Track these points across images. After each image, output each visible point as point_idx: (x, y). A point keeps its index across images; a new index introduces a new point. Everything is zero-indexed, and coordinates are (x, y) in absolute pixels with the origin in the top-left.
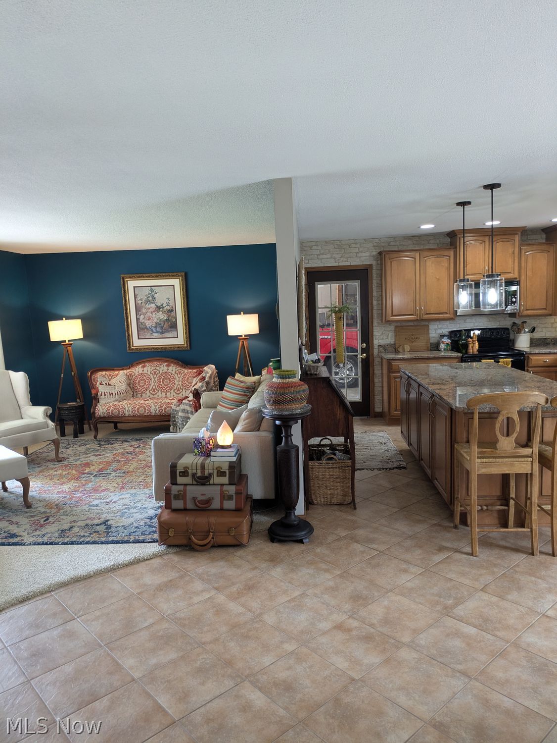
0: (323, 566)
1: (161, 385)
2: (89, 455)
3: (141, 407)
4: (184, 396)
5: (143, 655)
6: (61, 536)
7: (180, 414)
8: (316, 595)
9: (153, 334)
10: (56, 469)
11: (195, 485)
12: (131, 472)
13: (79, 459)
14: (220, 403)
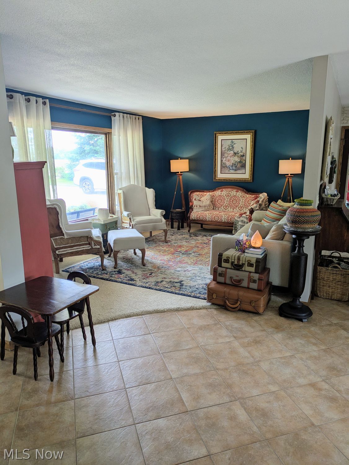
0: (314, 341)
1: (231, 203)
2: (183, 241)
3: (216, 216)
4: (244, 212)
5: (180, 366)
6: (155, 285)
7: (240, 223)
8: (302, 359)
9: (230, 170)
10: (163, 247)
11: (233, 269)
12: (203, 255)
13: (176, 243)
14: (264, 218)
